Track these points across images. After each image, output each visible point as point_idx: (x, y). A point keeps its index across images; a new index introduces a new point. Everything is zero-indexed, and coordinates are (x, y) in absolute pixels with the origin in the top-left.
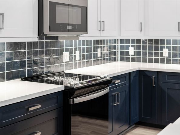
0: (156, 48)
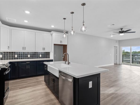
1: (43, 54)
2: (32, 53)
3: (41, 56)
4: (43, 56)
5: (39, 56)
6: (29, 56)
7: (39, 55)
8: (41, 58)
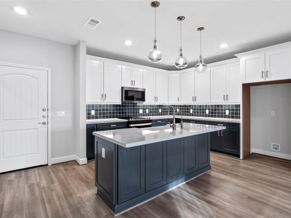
0: (187, 109)
1: (233, 110)
2: (212, 106)
3: (227, 112)
4: (233, 113)
5: (225, 113)
6: (207, 112)
7: (225, 110)
8: (229, 117)
